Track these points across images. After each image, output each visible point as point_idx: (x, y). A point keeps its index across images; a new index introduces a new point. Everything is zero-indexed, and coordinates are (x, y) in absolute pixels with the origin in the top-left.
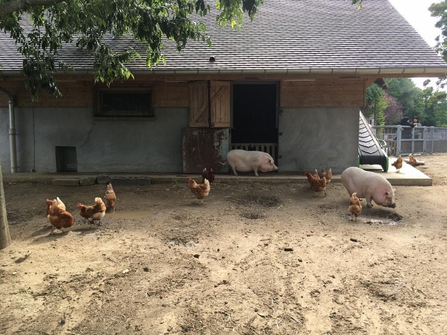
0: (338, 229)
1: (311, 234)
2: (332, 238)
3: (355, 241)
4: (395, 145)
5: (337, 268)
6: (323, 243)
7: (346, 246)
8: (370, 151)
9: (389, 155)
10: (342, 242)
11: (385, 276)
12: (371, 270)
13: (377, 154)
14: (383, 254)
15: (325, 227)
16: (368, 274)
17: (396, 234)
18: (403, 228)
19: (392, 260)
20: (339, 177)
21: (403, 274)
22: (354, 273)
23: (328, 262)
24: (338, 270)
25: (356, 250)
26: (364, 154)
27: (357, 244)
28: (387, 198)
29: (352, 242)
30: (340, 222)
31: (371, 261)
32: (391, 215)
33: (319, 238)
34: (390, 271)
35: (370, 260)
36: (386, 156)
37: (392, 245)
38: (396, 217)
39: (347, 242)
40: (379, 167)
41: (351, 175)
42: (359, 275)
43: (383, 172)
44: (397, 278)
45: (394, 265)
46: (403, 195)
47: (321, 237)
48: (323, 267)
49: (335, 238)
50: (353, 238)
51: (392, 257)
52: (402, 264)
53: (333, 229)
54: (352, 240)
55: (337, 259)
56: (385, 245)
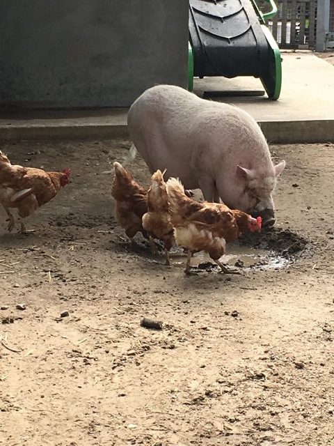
0: (108, 293)
1: (17, 314)
2: (85, 322)
3: (156, 327)
4: (312, 13)
5: (86, 421)
6: (52, 340)
7: (125, 346)
8: (227, 31)
9: (283, 45)
10: (113, 334)
11: (235, 430)
12: (194, 416)
13: (248, 41)
14: (235, 362)
15: (64, 289)
16: (185, 427)
17: (282, 297)
18: (305, 277)
19: (260, 376)
20: (120, 121)
21: (285, 420)
22: (140, 432)
23: (60, 403)
24: (92, 426)
25: (156, 356)
26: (206, 41)
27: (162, 335)
28: (247, 189)
29: (147, 332)
30: (116, 268)
31: (198, 388)
32: (273, 236)
33: (41, 328)
34: (251, 413)
35: (193, 385)
36: (275, 46)
37: (265, 330)
38: (289, 244)
39: (129, 332)
40: (252, 83)
41: (159, 113)
42: (155, 434)
43: (265, 100)
44: (268, 434)
45: (266, 394)
46: (316, 174)
47: (48, 322)
48: (45, 421)
49: (93, 323)
50: (151, 318)
51: (260, 367)
52: (287, 387)
53: (92, 294)
54: (146, 325)
55: (93, 390)
56: (245, 333)
